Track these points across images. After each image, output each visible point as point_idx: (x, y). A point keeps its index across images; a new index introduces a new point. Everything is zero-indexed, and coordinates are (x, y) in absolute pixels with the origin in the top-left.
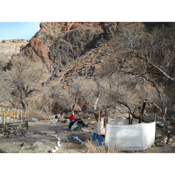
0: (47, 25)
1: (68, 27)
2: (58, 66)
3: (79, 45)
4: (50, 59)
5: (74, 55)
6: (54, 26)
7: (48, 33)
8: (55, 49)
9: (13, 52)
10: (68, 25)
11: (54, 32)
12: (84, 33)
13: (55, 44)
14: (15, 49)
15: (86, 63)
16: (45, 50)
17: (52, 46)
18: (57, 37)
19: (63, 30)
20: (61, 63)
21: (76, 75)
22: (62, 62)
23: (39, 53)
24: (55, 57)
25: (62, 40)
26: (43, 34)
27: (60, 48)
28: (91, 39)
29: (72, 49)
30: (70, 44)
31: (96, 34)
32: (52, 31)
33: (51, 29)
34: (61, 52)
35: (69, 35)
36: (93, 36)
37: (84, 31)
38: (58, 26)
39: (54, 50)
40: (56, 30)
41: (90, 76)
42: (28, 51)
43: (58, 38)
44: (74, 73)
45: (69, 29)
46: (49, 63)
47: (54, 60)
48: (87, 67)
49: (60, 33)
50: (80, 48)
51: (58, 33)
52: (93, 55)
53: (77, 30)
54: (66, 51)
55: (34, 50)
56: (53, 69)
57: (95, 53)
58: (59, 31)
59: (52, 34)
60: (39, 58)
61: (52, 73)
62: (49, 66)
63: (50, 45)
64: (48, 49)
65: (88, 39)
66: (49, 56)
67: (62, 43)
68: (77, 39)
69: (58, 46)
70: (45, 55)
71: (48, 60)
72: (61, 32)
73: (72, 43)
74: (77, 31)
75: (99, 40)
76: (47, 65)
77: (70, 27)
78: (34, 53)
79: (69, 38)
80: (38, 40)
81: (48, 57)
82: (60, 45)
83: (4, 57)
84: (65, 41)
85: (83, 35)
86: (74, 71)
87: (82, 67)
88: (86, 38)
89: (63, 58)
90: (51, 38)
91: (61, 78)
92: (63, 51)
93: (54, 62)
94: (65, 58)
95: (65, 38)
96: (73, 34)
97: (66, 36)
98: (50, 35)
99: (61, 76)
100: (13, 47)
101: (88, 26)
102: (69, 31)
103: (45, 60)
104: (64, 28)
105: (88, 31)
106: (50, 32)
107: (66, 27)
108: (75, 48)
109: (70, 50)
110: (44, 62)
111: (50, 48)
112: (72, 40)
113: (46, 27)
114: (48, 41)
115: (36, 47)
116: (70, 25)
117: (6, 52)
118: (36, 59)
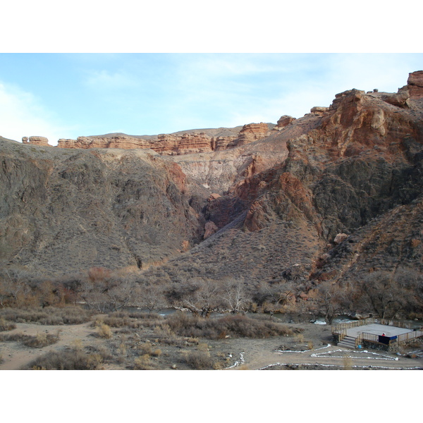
0: (301, 146)
1: (341, 148)
2: (334, 226)
3: (368, 188)
4: (319, 212)
5: (360, 205)
6: (313, 147)
7: (305, 162)
8: (324, 193)
10: (339, 146)
11: (315, 158)
12: (374, 165)
13: (321, 183)
15: (396, 234)
16: (306, 194)
17: (317, 186)
18: (323, 169)
19: (331, 155)
20: (338, 220)
21: (382, 253)
22: (339, 218)
23: (298, 202)
24: (326, 208)
25: (333, 176)
26: (298, 165)
27: (333, 191)
28: (388, 178)
29: (355, 196)
30: (349, 185)
31: (397, 168)
32: (311, 157)
33: (308, 152)
34: (336, 200)
35: (346, 169)
36: (391, 174)
37: (373, 162)
38: (321, 147)
39: (322, 195)
40: (317, 154)
43: (324, 172)
44: (379, 249)
45: (342, 153)
46: (317, 220)
47: (325, 214)
48: (400, 241)
49: (325, 160)
50: (369, 194)
51: (323, 160)
52: (403, 217)
53: (361, 159)
54: (345, 197)
55: (289, 195)
56: (326, 231)
57: (408, 215)
58: (324, 155)
59: (313, 163)
60: (299, 210)
61: (326, 238)
62: (319, 226)
63: (312, 184)
64: (311, 192)
65: (382, 178)
66: (316, 206)
67: (335, 182)
68: (361, 176)
69: (329, 188)
70: (309, 205)
71: (315, 213)
72: (327, 157)
73: (354, 185)
74: (362, 162)
75: (405, 184)
76: (316, 224)
77: (344, 150)
78: (290, 201)
79: (347, 173)
80: (292, 176)
81: (314, 207)
82: (333, 187)
83: (197, 186)
84: (339, 179)
85: (373, 169)
86: (377, 245)
87: (389, 239)
88: (379, 177)
89: (341, 211)
90: (313, 171)
91: (357, 255)
92: (339, 197)
93: (326, 218)
94: (344, 211)
95: (340, 172)
96: (355, 166)
97: (341, 167)
98: (309, 165)
99: (356, 252)
100: (205, 162)
101: (379, 151)
102: (343, 159)
103: (311, 213)
104: (332, 150)
105: (381, 162)
106: (308, 159)
107: (335, 148)
108: (360, 194)
109: (352, 197)
110: (309, 218)
111: (314, 190)
112: (353, 178)
113: (300, 149)
114: (308, 176)
115: (292, 191)
116: (342, 146)
117: (195, 173)
118: (296, 213)
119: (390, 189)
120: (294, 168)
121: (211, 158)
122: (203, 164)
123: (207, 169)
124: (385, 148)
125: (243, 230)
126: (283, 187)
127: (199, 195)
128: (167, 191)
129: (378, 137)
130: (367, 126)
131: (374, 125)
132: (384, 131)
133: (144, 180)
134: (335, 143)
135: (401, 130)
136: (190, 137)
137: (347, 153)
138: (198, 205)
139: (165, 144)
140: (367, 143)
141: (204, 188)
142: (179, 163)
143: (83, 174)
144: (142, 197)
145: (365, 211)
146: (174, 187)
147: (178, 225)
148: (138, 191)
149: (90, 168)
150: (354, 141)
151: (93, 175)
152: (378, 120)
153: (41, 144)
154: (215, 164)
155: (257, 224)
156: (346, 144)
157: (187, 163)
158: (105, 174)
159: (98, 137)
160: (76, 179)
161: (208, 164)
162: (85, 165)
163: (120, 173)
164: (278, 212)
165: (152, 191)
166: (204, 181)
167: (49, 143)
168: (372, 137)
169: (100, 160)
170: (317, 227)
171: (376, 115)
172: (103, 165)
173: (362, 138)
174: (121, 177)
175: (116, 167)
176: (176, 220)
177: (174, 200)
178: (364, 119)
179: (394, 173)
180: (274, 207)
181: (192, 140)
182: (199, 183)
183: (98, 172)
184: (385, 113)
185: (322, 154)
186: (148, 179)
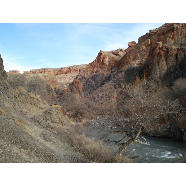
3: (98, 83)
4: (83, 91)
5: (95, 88)
6: (87, 70)
7: (83, 75)
9: (67, 81)
11: (87, 74)
12: (101, 75)
13: (86, 82)
14: (69, 79)
15: (94, 96)
16: (81, 86)
18: (88, 78)
19: (92, 73)
20: (88, 93)
23: (78, 88)
24: (86, 90)
25: (90, 80)
26: (81, 77)
28: (104, 79)
29: (94, 86)
30: (94, 82)
31: (107, 76)
32: (86, 74)
33: (85, 72)
38: (90, 70)
39: (85, 86)
40: (88, 73)
42: (72, 87)
46: (82, 94)
47: (85, 92)
50: (98, 85)
51: (89, 75)
53: (98, 74)
55: (75, 86)
57: (99, 90)
58: (90, 73)
59: (86, 76)
62: (82, 96)
63: (84, 82)
64: (83, 85)
65: (102, 79)
66: (83, 89)
67: (90, 81)
68: (97, 79)
69: (88, 84)
70: (81, 89)
71: (82, 92)
73: (95, 82)
75: (106, 81)
77: (95, 71)
78: (75, 88)
79: (94, 78)
80: (78, 80)
83: (61, 86)
84: (91, 80)
85: (100, 77)
89: (90, 91)
90: (85, 78)
92: (90, 86)
95: (92, 78)
96: (96, 76)
97: (92, 77)
98: (84, 76)
100: (67, 77)
101: (104, 70)
102: (95, 74)
103: (80, 92)
104: (92, 71)
105: (103, 74)
106: (84, 74)
107: (93, 70)
108: (96, 85)
109: (93, 86)
110: (80, 93)
111: (84, 84)
112: (95, 80)
113: (82, 71)
114: (83, 80)
115: (76, 85)
116: (95, 69)
117: (63, 81)
118: (76, 92)
120: (79, 78)
121: (70, 76)
122: (66, 78)
123: (68, 80)
124: (107, 70)
126: (74, 84)
127: (61, 89)
128: (47, 88)
129: (106, 66)
130: (103, 63)
131: (104, 62)
132: (107, 64)
133: (38, 84)
134: (94, 69)
135: (112, 64)
136: (72, 68)
138: (59, 92)
139: (63, 71)
140: (102, 68)
141: (64, 87)
142: (57, 78)
143: (17, 83)
144: (36, 90)
146: (49, 86)
147: (48, 99)
148: (35, 88)
149: (20, 81)
150: (99, 68)
151: (21, 83)
152: (106, 60)
153: (16, 74)
154: (71, 78)
156: (96, 69)
157: (60, 78)
158: (26, 82)
159: (38, 70)
160: (15, 85)
161: (68, 78)
162: (18, 80)
163: (31, 82)
164: (71, 92)
165: (40, 87)
166: (65, 84)
167: (20, 73)
168: (104, 66)
169: (25, 78)
170: (81, 96)
171: (106, 59)
172: (26, 80)
173: (101, 66)
174: (31, 83)
175: (30, 80)
176: (47, 97)
177: (49, 90)
178: (102, 60)
180: (71, 90)
181: (72, 69)
182: (63, 85)
183: (23, 82)
184: (109, 58)
185: (89, 73)
186: (40, 84)
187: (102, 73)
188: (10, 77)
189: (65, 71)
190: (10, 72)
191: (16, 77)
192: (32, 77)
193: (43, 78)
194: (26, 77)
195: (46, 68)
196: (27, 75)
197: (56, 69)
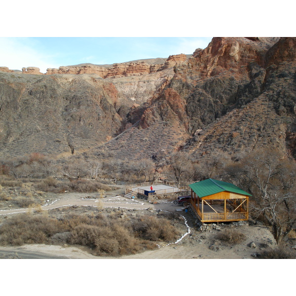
0: (182, 70)
1: (208, 71)
2: (197, 124)
3: (221, 98)
4: (188, 115)
5: (215, 110)
6: (191, 70)
7: (184, 81)
8: (193, 102)
9: (135, 90)
10: (208, 69)
11: (191, 78)
12: (227, 82)
13: (192, 95)
14: (138, 86)
15: (226, 129)
16: (182, 103)
17: (190, 97)
18: (195, 86)
19: (202, 75)
20: (200, 120)
21: (215, 141)
22: (201, 119)
23: (175, 108)
24: (193, 113)
25: (200, 90)
26: (179, 83)
27: (199, 101)
28: (235, 91)
29: (213, 104)
30: (210, 96)
31: (241, 84)
32: (188, 77)
33: (187, 73)
34: (200, 107)
35: (209, 85)
36: (237, 88)
37: (227, 80)
38: (196, 70)
39: (191, 103)
40: (193, 75)
41: (228, 145)
43: (196, 88)
44: (214, 139)
45: (209, 74)
46: (186, 120)
47: (192, 116)
48: (226, 134)
49: (198, 79)
50: (221, 102)
51: (197, 79)
52: (233, 118)
53: (219, 78)
54: (206, 105)
55: (169, 104)
56: (191, 128)
57: (236, 116)
58: (198, 76)
59: (189, 81)
60: (175, 113)
61: (190, 132)
62: (187, 124)
63: (187, 96)
64: (185, 101)
65: (231, 91)
66: (187, 111)
67: (201, 94)
68: (218, 90)
69: (197, 99)
70: (182, 111)
71: (186, 116)
72: (199, 77)
73: (213, 96)
74: (219, 80)
75: (243, 95)
76: (184, 123)
77: (210, 72)
78: (169, 108)
79: (210, 88)
80: (174, 90)
81: (185, 112)
82: (199, 97)
84: (204, 92)
85: (226, 85)
86: (213, 137)
87: (221, 132)
88: (229, 90)
89: (202, 114)
90: (188, 87)
91: (200, 143)
92: (202, 105)
93: (192, 119)
94: (204, 114)
95: (205, 87)
96: (214, 83)
97: (206, 84)
98: (186, 82)
99: (200, 141)
100: (134, 82)
101: (232, 72)
102: (209, 78)
103: (182, 116)
104: (203, 72)
105: (232, 79)
106: (186, 78)
107: (205, 71)
108: (216, 102)
109: (211, 105)
110: (181, 119)
111: (187, 99)
112: (213, 91)
113: (181, 72)
114: (184, 91)
115: (172, 101)
116: (210, 69)
117: (127, 90)
118: (172, 116)
119: (236, 98)
120: (176, 85)
121: (140, 79)
122: (133, 84)
123: (136, 87)
124: (237, 70)
125: (139, 128)
127: (126, 105)
128: (101, 102)
129: (234, 62)
130: (227, 55)
131: (231, 54)
132: (237, 57)
133: (84, 95)
134: (206, 67)
135: (249, 57)
136: (134, 65)
137: (212, 74)
138: (124, 112)
139: (118, 70)
140: (226, 67)
142: (116, 83)
143: (43, 92)
144: (82, 107)
145: (218, 114)
146: (105, 100)
147: (105, 125)
148: (79, 103)
149: (48, 88)
150: (217, 65)
151: (50, 93)
152: (234, 50)
155: (147, 123)
156: (212, 68)
157: (122, 83)
158: (59, 91)
160: (38, 96)
161: (137, 83)
162: (45, 86)
163: (70, 91)
164: (161, 115)
165: (89, 102)
166: (132, 96)
168: (229, 62)
169: (57, 82)
170: (185, 125)
171: (233, 47)
172: (59, 86)
173: (223, 63)
174: (70, 94)
175: (68, 86)
176: (104, 122)
177: (105, 108)
178: (226, 50)
179: (239, 87)
180: (159, 112)
181: (135, 67)
182: (128, 97)
183: (54, 90)
184: (240, 45)
185: (196, 75)
186: (88, 95)
187: (230, 77)
188: (28, 81)
189: (121, 69)
190: (23, 70)
191: (40, 81)
192: (70, 80)
193: (92, 83)
194: (59, 81)
195: (87, 64)
196: (61, 77)
197: (104, 66)
